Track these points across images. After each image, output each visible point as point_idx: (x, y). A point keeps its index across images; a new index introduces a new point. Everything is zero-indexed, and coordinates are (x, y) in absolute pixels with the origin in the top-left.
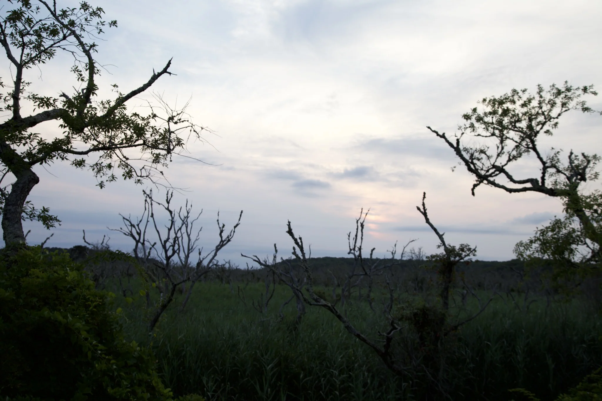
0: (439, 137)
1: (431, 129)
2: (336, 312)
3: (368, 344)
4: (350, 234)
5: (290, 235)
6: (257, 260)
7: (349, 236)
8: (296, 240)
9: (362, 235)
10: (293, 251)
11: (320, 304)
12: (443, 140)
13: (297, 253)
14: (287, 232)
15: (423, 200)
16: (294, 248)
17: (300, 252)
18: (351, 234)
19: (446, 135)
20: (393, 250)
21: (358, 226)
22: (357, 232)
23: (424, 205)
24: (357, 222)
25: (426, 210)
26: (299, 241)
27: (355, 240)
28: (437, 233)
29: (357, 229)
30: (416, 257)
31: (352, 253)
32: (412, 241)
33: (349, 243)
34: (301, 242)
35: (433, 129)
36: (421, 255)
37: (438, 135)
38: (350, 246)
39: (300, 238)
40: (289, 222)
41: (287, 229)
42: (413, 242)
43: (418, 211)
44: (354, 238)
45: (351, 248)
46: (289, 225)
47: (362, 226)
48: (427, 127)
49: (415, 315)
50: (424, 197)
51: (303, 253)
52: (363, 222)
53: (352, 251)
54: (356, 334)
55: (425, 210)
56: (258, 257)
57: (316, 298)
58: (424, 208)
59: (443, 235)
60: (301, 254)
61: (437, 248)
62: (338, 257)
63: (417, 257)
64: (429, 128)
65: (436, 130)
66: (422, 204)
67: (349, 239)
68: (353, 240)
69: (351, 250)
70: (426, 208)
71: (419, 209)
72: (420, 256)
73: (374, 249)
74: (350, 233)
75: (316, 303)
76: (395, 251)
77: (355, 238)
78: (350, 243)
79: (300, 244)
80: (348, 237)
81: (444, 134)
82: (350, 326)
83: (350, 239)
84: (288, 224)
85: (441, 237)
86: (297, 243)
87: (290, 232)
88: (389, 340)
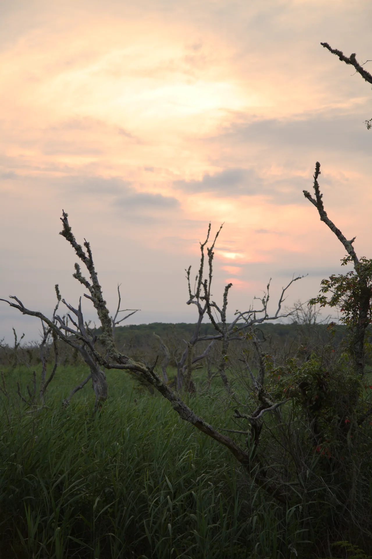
0: (344, 62)
1: (329, 48)
2: (157, 379)
3: (219, 439)
4: (189, 269)
5: (68, 239)
6: (17, 304)
7: (189, 273)
8: (78, 249)
9: (211, 270)
10: (75, 271)
11: (127, 365)
12: (352, 67)
13: (83, 275)
14: (60, 233)
15: (316, 178)
16: (77, 266)
17: (88, 271)
18: (191, 269)
19: (357, 58)
20: (265, 297)
21: (203, 255)
22: (202, 265)
23: (316, 186)
24: (202, 248)
25: (321, 197)
26: (84, 249)
27: (198, 279)
28: (342, 239)
29: (202, 260)
30: (304, 315)
31: (193, 302)
32: (297, 279)
33: (189, 284)
34: (89, 251)
35: (333, 48)
36: (313, 313)
37: (342, 58)
38: (190, 292)
39: (87, 245)
40: (65, 215)
41: (62, 228)
42: (299, 279)
43: (307, 199)
44: (197, 277)
45: (193, 293)
46: (65, 220)
47: (211, 254)
48: (322, 44)
49: (304, 385)
50: (318, 172)
51: (94, 272)
52: (212, 248)
53: (195, 299)
54: (195, 422)
55: (319, 197)
56: (19, 299)
57: (118, 356)
58: (317, 192)
59: (352, 241)
60: (90, 275)
61: (343, 264)
62: (174, 322)
63: (306, 315)
64: (325, 45)
65: (340, 50)
66: (313, 185)
67: (188, 279)
68: (196, 280)
69: (192, 297)
70: (320, 194)
71: (307, 195)
72: (310, 313)
73: (230, 286)
74: (190, 267)
75: (118, 365)
76: (268, 297)
77: (199, 275)
78: (191, 286)
79: (87, 255)
80: (187, 274)
81: (353, 56)
82: (183, 407)
83: (190, 279)
84: (63, 218)
85: (348, 245)
86: (81, 255)
87: (67, 233)
88: (256, 429)
